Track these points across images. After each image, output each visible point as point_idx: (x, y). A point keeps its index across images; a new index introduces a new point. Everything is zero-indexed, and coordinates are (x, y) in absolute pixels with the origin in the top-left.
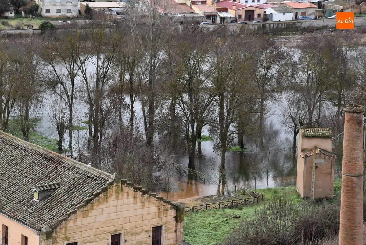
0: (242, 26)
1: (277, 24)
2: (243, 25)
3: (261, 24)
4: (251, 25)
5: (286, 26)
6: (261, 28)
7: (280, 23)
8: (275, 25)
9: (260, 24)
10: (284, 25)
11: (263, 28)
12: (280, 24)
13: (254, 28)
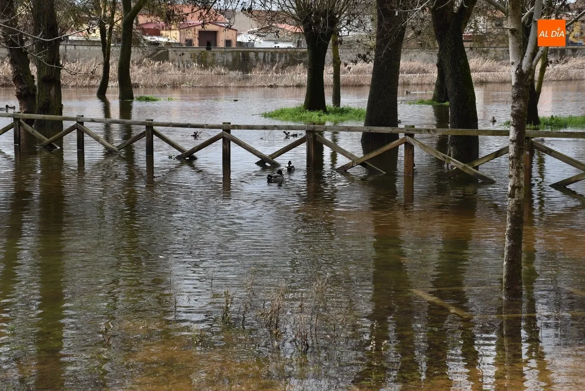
0: (201, 54)
1: (272, 53)
2: (202, 52)
3: (240, 51)
4: (220, 52)
5: (288, 58)
6: (239, 60)
7: (277, 52)
8: (267, 55)
9: (237, 51)
10: (286, 58)
11: (244, 60)
12: (277, 55)
13: (225, 60)
